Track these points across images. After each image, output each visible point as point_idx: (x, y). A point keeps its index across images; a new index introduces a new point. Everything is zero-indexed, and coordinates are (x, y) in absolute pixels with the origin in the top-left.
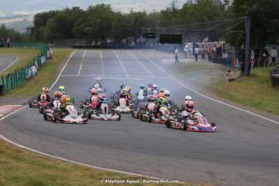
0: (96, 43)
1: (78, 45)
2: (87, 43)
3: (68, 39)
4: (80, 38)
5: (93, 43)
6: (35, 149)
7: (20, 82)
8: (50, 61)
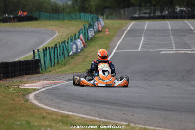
0: (162, 12)
1: (137, 15)
2: (150, 13)
3: (123, 8)
4: (140, 6)
5: (158, 13)
6: (87, 115)
7: (61, 59)
8: (100, 34)
